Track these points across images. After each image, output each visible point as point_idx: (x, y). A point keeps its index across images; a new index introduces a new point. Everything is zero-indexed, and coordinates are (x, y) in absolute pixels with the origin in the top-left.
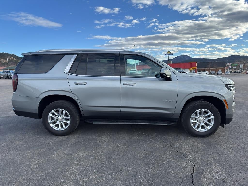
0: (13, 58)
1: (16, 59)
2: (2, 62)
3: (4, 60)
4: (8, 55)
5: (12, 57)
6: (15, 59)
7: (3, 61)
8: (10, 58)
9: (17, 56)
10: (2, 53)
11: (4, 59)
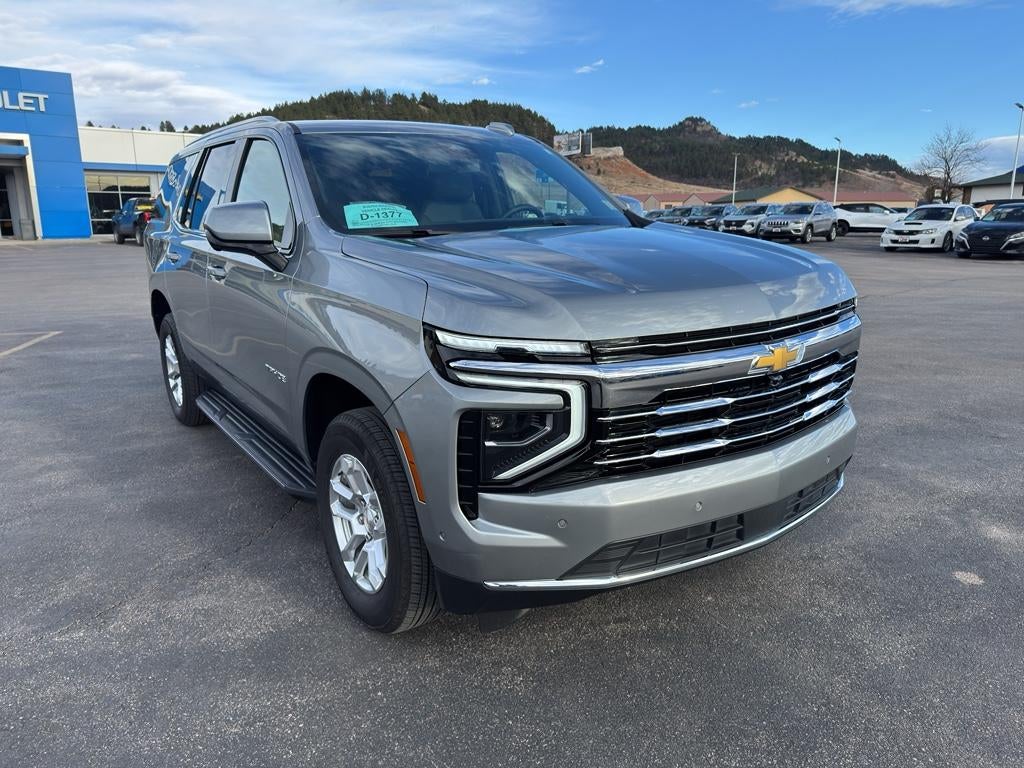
0: (798, 155)
1: (806, 160)
2: (757, 173)
3: (763, 165)
4: (782, 143)
5: (795, 151)
6: (802, 159)
7: (760, 167)
8: (787, 155)
9: (813, 145)
10: (762, 137)
11: (762, 160)
